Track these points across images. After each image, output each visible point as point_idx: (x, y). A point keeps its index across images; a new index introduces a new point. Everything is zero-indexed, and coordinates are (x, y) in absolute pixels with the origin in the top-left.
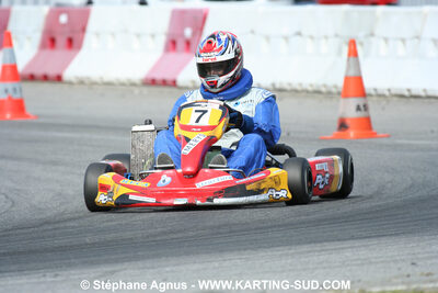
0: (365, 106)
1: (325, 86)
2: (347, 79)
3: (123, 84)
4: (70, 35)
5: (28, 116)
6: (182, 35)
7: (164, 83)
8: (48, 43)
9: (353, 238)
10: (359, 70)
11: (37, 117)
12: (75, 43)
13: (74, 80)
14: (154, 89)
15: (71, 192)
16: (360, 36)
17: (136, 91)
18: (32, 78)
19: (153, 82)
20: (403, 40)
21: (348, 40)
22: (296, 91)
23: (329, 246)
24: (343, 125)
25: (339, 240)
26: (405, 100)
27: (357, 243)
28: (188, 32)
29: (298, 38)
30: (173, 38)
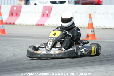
0: (93, 31)
1: (83, 26)
2: (89, 24)
3: (31, 25)
5: (6, 34)
6: (46, 13)
7: (41, 25)
8: (11, 15)
9: (90, 65)
10: (92, 22)
11: (8, 34)
12: (18, 14)
13: (18, 24)
14: (38, 27)
15: (17, 54)
16: (92, 13)
17: (34, 27)
18: (7, 24)
19: (38, 25)
20: (103, 14)
21: (89, 14)
23: (84, 67)
24: (88, 36)
25: (87, 66)
26: (104, 29)
28: (47, 12)
29: (76, 13)
30: (44, 13)
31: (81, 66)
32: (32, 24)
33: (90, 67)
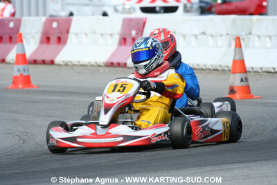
0: (246, 78)
1: (220, 66)
2: (234, 61)
3: (93, 66)
4: (59, 35)
5: (32, 86)
6: (130, 34)
7: (119, 65)
8: (45, 40)
9: (239, 162)
10: (242, 56)
11: (38, 87)
12: (62, 40)
13: (62, 63)
14: (112, 69)
16: (243, 35)
17: (101, 71)
18: (35, 62)
19: (112, 65)
20: (270, 37)
21: (235, 37)
22: (202, 69)
24: (232, 91)
25: (230, 163)
26: (272, 74)
27: (242, 165)
28: (134, 33)
29: (203, 36)
30: (125, 36)
31: (215, 165)
32: (96, 63)
33: (238, 165)
